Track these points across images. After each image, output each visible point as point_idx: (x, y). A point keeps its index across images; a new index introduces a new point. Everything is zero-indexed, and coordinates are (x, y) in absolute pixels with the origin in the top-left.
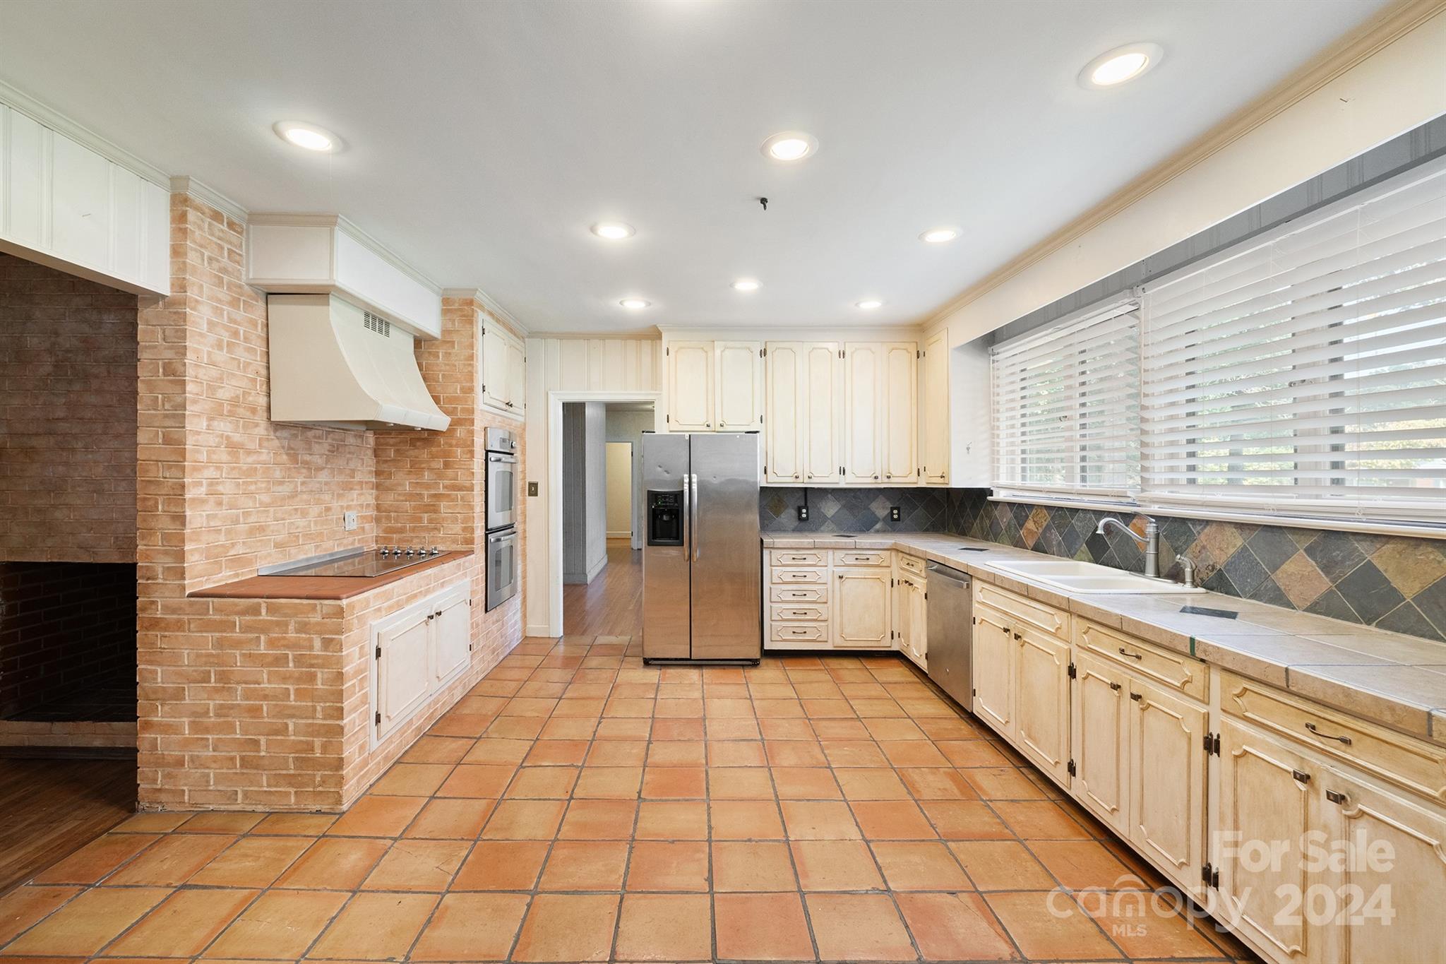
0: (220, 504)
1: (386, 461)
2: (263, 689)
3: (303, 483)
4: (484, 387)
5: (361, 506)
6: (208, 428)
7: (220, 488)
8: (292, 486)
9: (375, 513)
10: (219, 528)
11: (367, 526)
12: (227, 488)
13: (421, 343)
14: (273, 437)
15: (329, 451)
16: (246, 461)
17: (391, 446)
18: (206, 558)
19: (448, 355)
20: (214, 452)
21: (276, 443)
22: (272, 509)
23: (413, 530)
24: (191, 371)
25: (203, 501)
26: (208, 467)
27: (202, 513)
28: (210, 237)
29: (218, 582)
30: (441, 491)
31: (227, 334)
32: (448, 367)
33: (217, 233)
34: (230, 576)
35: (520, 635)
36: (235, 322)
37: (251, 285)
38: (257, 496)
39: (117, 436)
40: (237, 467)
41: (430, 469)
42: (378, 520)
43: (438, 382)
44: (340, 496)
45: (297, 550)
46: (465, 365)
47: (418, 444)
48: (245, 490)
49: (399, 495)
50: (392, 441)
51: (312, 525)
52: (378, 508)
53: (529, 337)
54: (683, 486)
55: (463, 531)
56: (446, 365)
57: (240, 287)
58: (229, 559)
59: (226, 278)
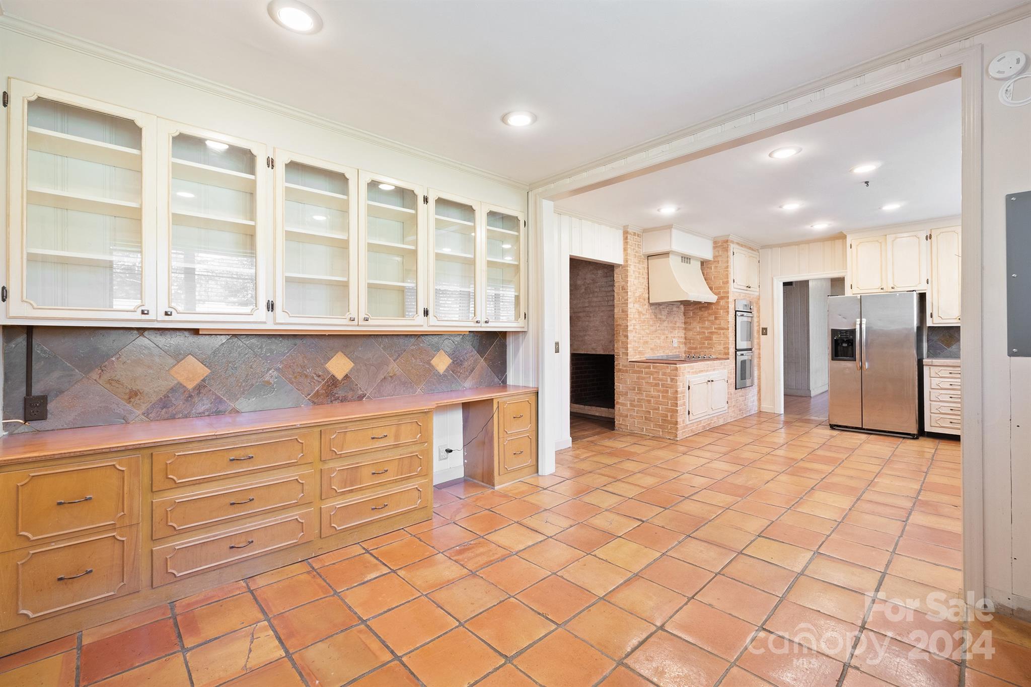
0: (636, 332)
1: (689, 318)
2: (652, 394)
3: (659, 326)
4: (734, 280)
5: (679, 337)
6: (634, 306)
7: (637, 327)
8: (656, 327)
9: (684, 340)
10: (636, 341)
11: (681, 346)
13: (703, 263)
14: (650, 309)
15: (667, 313)
16: (643, 317)
17: (691, 311)
18: (633, 350)
19: (716, 267)
20: (635, 315)
21: (651, 311)
22: (650, 335)
23: (701, 348)
24: (629, 288)
25: (632, 331)
26: (633, 320)
27: (632, 335)
28: (633, 242)
29: (636, 359)
30: (714, 330)
31: (638, 273)
32: (716, 273)
33: (635, 240)
34: (640, 356)
35: (756, 409)
36: (640, 269)
37: (643, 255)
38: (646, 330)
39: (602, 311)
40: (641, 320)
41: (708, 320)
42: (685, 344)
43: (712, 280)
44: (671, 332)
45: (657, 352)
46: (724, 271)
47: (703, 309)
48: (643, 328)
49: (694, 332)
50: (691, 309)
51: (662, 343)
52: (685, 338)
53: (761, 249)
54: (856, 326)
55: (724, 349)
56: (715, 272)
57: (641, 256)
58: (638, 352)
59: (637, 254)
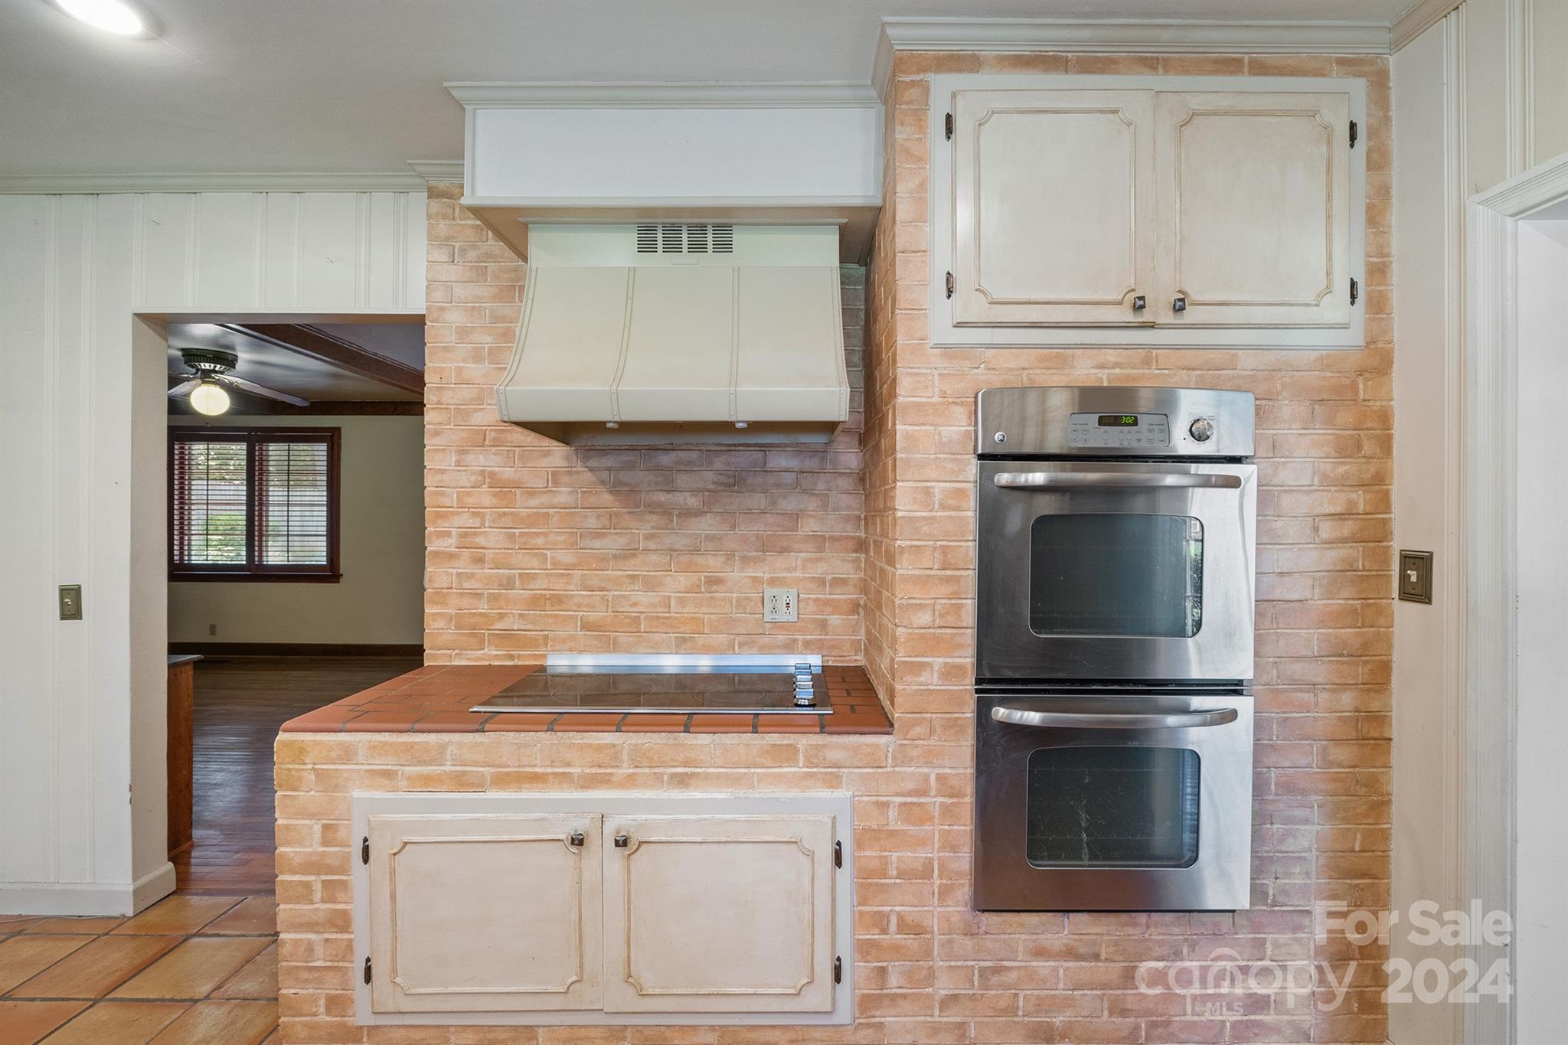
0: (480, 560)
3: (647, 537)
5: (821, 582)
7: (481, 540)
8: (622, 541)
10: (479, 592)
11: (835, 620)
12: (492, 540)
14: (581, 469)
15: (715, 483)
16: (525, 505)
18: (455, 627)
20: (469, 494)
24: (431, 397)
26: (457, 513)
27: (450, 570)
28: (463, 223)
29: (476, 660)
31: (490, 339)
34: (497, 655)
36: (504, 319)
38: (548, 553)
40: (512, 513)
42: (865, 610)
44: (745, 560)
45: (636, 639)
48: (525, 543)
51: (673, 604)
58: (494, 634)
59: (491, 266)
